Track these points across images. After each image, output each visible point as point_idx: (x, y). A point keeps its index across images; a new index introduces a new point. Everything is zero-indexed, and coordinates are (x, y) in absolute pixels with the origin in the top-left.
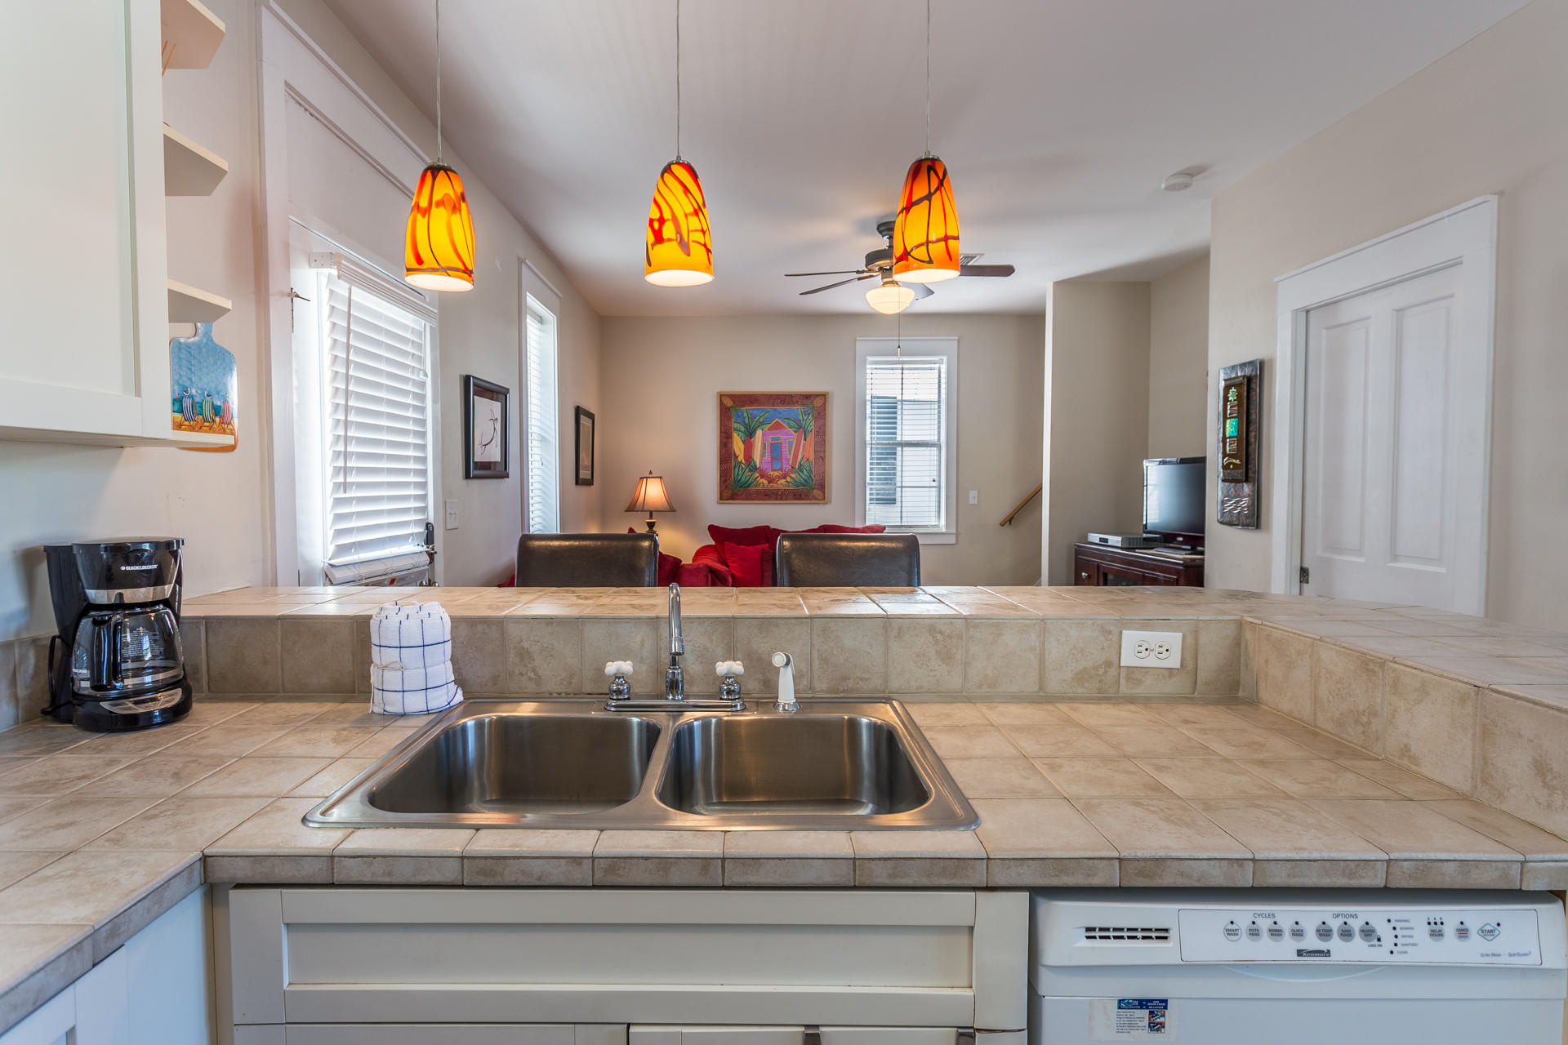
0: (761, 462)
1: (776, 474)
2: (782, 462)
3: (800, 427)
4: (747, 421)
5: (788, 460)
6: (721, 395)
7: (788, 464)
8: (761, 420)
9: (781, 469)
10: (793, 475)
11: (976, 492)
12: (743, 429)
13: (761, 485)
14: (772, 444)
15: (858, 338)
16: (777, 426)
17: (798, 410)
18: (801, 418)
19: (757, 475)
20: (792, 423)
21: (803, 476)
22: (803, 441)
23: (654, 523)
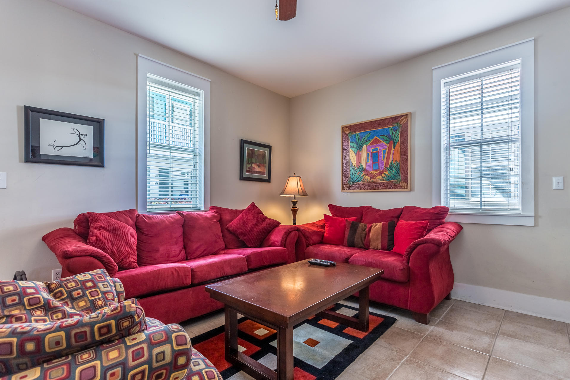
0: (366, 166)
1: (375, 172)
2: (379, 164)
3: (391, 141)
4: (357, 141)
5: (383, 163)
6: (343, 127)
7: (383, 165)
8: (366, 139)
9: (379, 169)
10: (386, 173)
11: (560, 179)
12: (355, 146)
13: (366, 180)
14: (372, 153)
15: (433, 68)
16: (376, 141)
17: (389, 128)
18: (391, 133)
19: (364, 174)
20: (385, 138)
21: (393, 173)
22: (393, 149)
23: (296, 202)
